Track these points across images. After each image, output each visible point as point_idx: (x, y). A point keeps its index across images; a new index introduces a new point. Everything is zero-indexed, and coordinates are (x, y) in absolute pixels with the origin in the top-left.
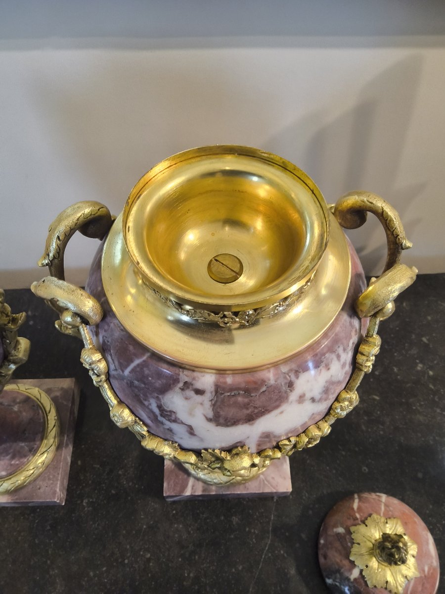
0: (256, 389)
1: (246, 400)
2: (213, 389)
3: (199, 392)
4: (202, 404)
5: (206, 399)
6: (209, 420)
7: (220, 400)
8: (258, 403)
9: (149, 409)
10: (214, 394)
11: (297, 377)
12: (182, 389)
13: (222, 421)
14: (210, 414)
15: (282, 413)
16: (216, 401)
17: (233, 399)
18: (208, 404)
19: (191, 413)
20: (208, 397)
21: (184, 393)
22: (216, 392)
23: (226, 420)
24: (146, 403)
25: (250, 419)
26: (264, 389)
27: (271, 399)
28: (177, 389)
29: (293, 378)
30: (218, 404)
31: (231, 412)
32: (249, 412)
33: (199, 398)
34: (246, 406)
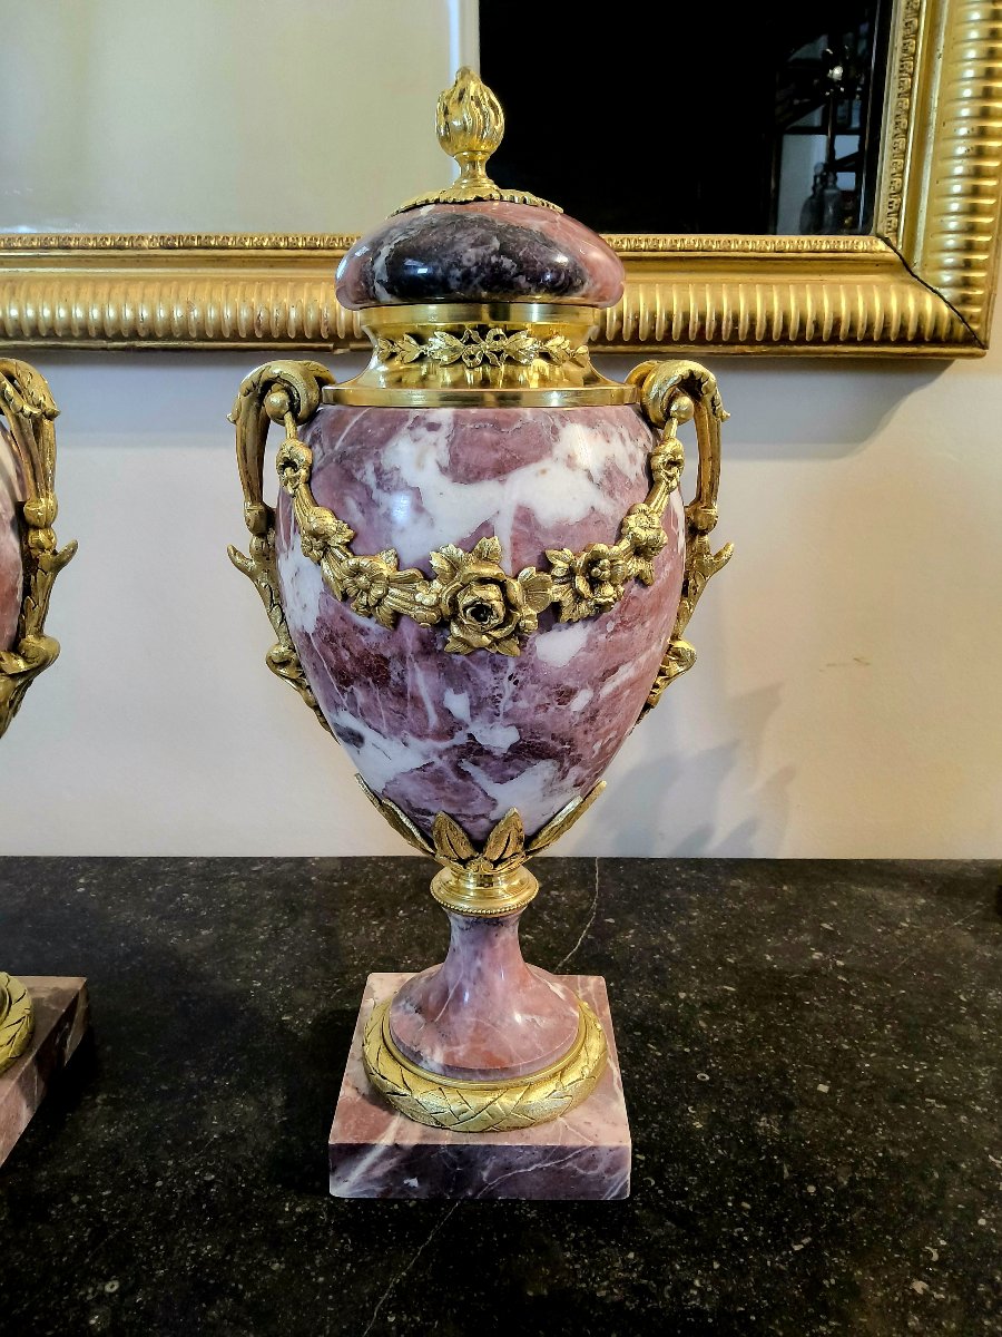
0: (508, 424)
1: (495, 437)
2: (451, 421)
3: (433, 427)
4: (435, 444)
5: (441, 437)
6: (443, 470)
7: (459, 434)
8: (511, 445)
9: (362, 484)
10: (452, 426)
11: (564, 426)
12: (411, 428)
13: (461, 470)
14: (445, 459)
15: (544, 472)
16: (455, 438)
17: (477, 434)
18: (443, 443)
19: (420, 465)
20: (445, 431)
21: (412, 432)
22: (455, 424)
23: (466, 470)
24: (358, 476)
25: (501, 470)
26: (518, 425)
27: (528, 442)
28: (404, 430)
29: (558, 424)
30: (457, 441)
31: (475, 456)
32: (498, 456)
33: (431, 436)
34: (494, 446)
